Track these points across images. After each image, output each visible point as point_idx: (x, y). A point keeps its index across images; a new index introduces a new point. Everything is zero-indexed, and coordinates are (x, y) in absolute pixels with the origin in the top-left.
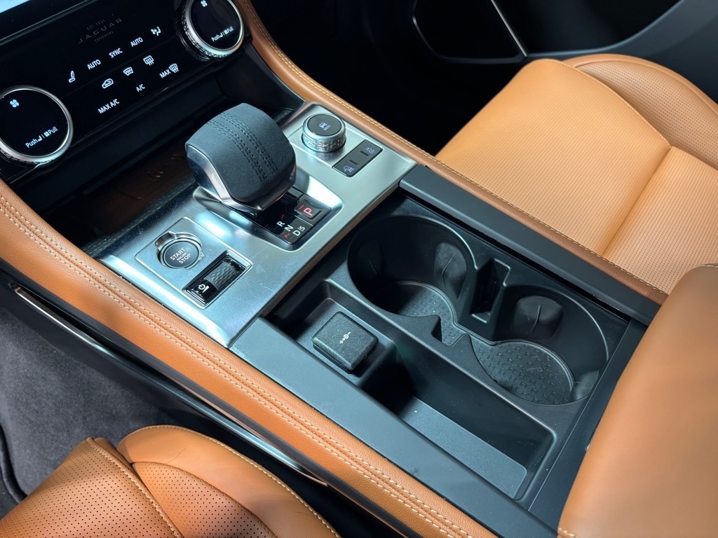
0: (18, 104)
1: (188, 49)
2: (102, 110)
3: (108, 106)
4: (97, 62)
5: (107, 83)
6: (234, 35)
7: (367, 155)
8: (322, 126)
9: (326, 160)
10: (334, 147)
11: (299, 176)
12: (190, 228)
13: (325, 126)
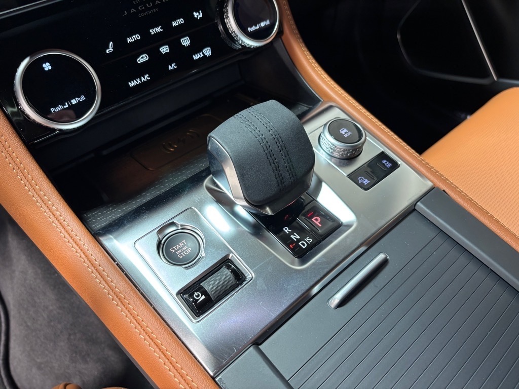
2: (132, 84)
3: (139, 80)
4: (137, 37)
5: (143, 58)
6: (269, 29)
8: (343, 132)
10: (351, 155)
13: (346, 133)
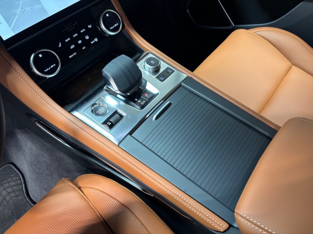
0: (42, 56)
1: (101, 32)
2: (70, 57)
3: (72, 55)
4: (69, 39)
5: (73, 47)
6: (119, 26)
7: (169, 73)
8: (152, 62)
9: (153, 75)
10: (156, 70)
11: (143, 81)
12: (103, 101)
13: (153, 62)
